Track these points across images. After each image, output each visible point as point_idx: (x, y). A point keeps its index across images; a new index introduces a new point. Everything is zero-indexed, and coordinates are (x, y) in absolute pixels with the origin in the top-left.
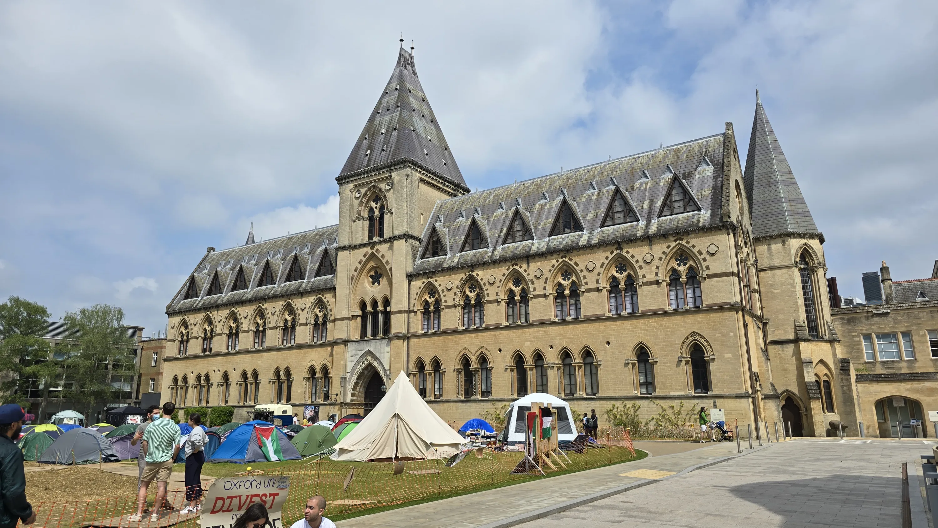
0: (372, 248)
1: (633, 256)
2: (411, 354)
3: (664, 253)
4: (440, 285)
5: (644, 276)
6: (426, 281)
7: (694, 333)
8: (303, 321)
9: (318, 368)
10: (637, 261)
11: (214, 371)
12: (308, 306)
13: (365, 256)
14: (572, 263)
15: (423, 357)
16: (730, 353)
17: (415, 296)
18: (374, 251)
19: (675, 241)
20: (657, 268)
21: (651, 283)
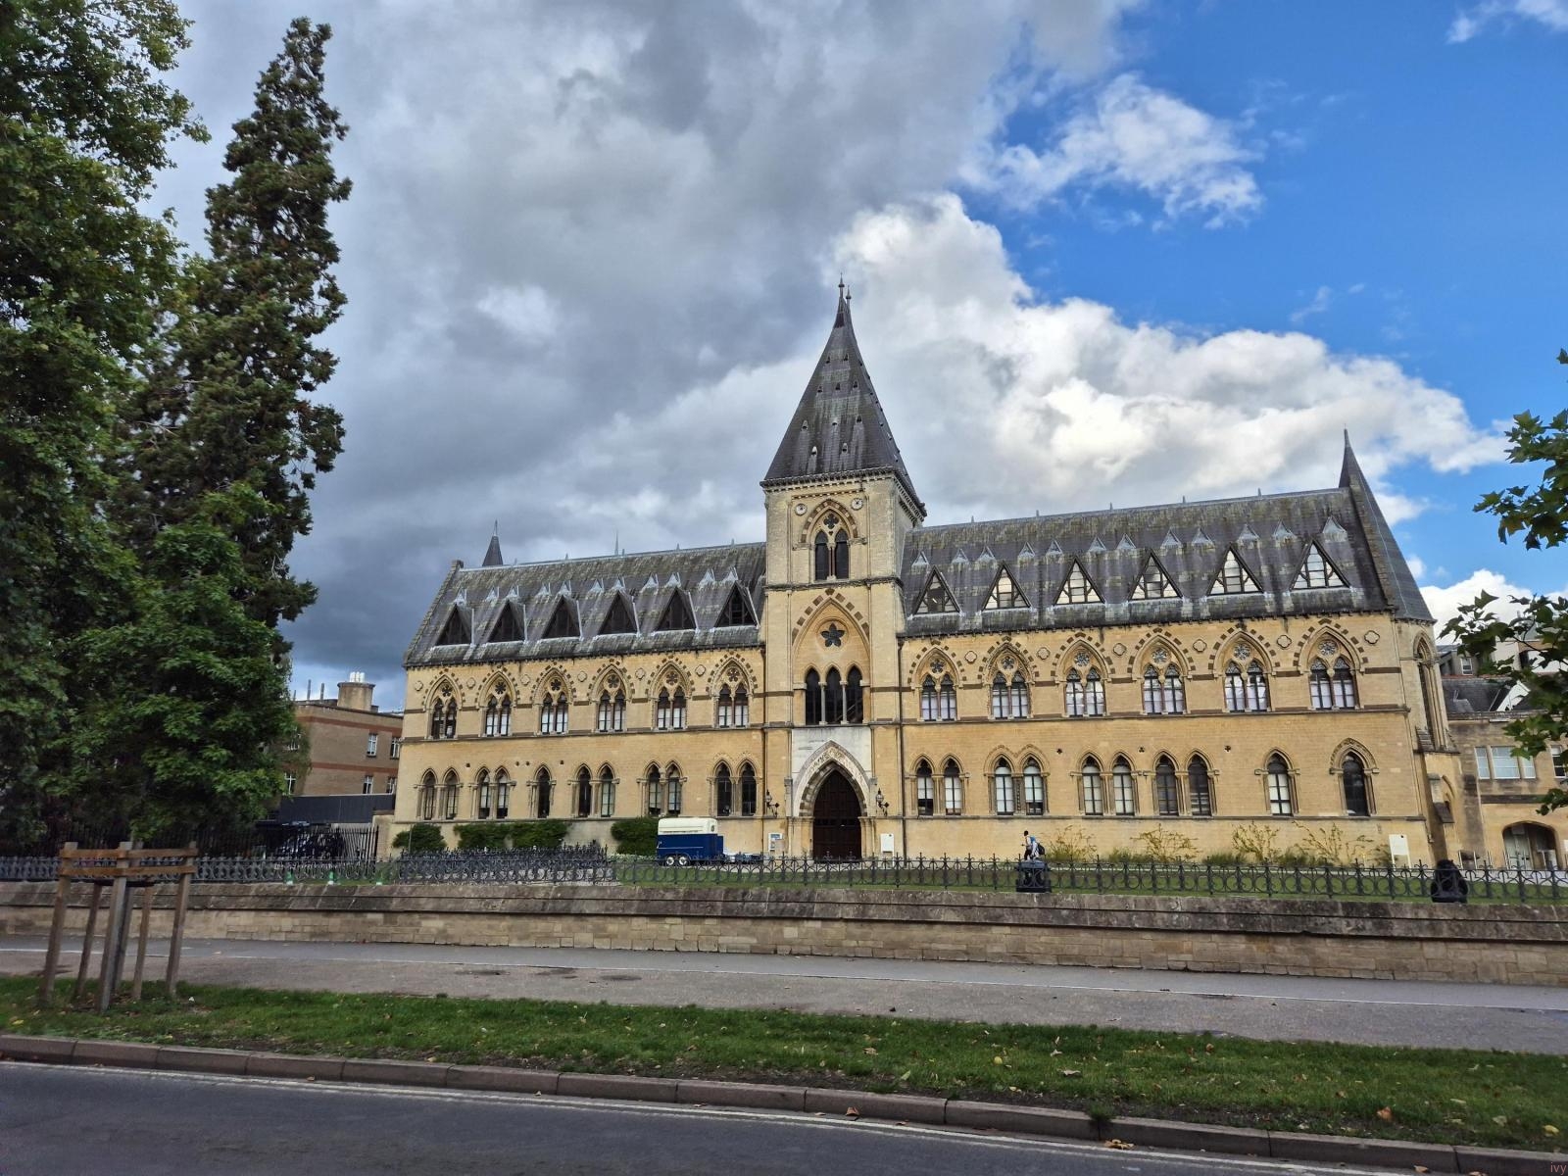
0: (830, 592)
1: (1261, 638)
2: (906, 749)
3: (1305, 637)
4: (954, 655)
5: (1278, 665)
6: (930, 648)
7: (1350, 741)
8: (700, 691)
9: (735, 766)
10: (1267, 645)
11: (518, 764)
12: (709, 671)
13: (816, 602)
14: (1171, 639)
15: (929, 756)
16: (1397, 766)
17: (911, 668)
18: (833, 596)
19: (1321, 623)
20: (1297, 655)
21: (1289, 674)
